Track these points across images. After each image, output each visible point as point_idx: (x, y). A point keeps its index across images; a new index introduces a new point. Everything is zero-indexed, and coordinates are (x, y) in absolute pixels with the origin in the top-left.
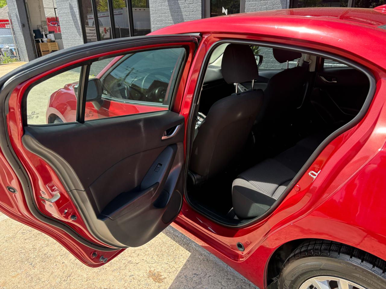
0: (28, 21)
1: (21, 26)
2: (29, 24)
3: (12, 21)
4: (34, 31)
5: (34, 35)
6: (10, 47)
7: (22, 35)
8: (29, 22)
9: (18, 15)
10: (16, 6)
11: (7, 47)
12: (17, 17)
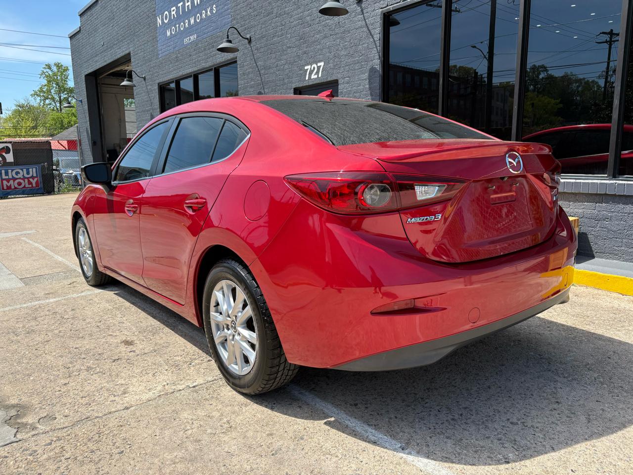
0: (101, 138)
1: (91, 144)
2: (102, 142)
3: (82, 142)
4: (109, 152)
5: (108, 155)
6: (75, 173)
7: (91, 156)
8: (103, 139)
9: (89, 129)
10: (88, 118)
11: (71, 172)
12: (87, 133)
